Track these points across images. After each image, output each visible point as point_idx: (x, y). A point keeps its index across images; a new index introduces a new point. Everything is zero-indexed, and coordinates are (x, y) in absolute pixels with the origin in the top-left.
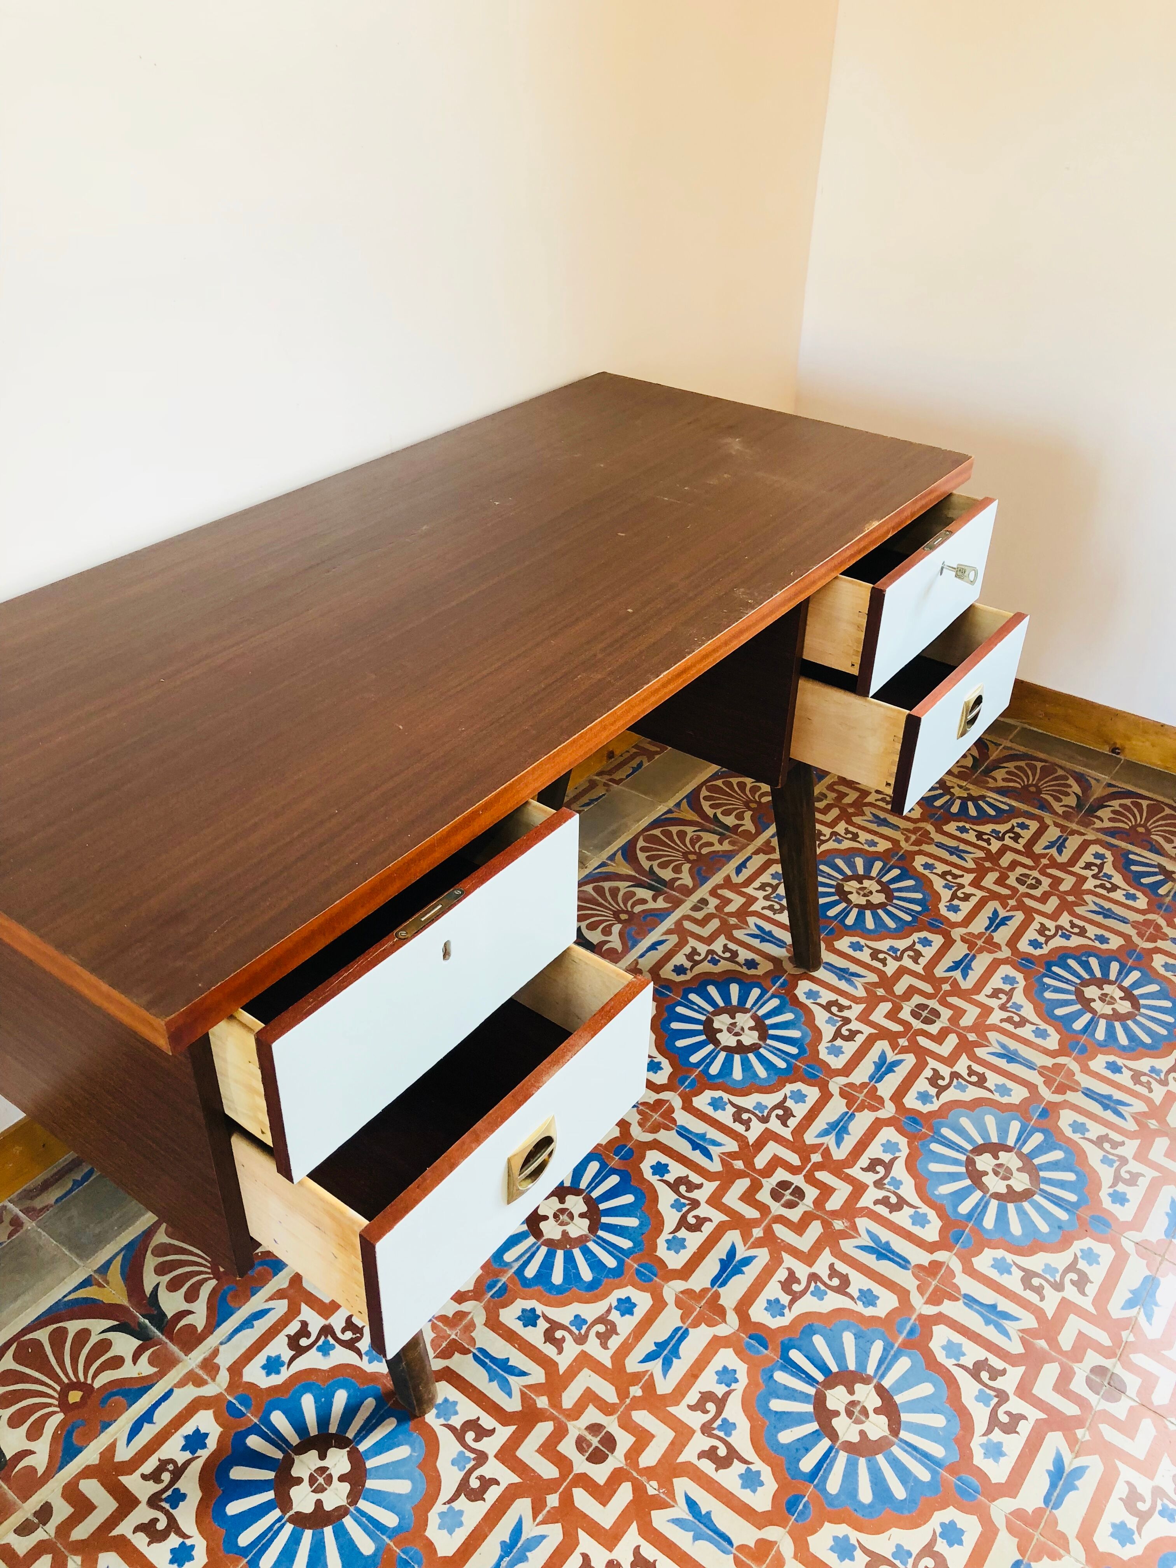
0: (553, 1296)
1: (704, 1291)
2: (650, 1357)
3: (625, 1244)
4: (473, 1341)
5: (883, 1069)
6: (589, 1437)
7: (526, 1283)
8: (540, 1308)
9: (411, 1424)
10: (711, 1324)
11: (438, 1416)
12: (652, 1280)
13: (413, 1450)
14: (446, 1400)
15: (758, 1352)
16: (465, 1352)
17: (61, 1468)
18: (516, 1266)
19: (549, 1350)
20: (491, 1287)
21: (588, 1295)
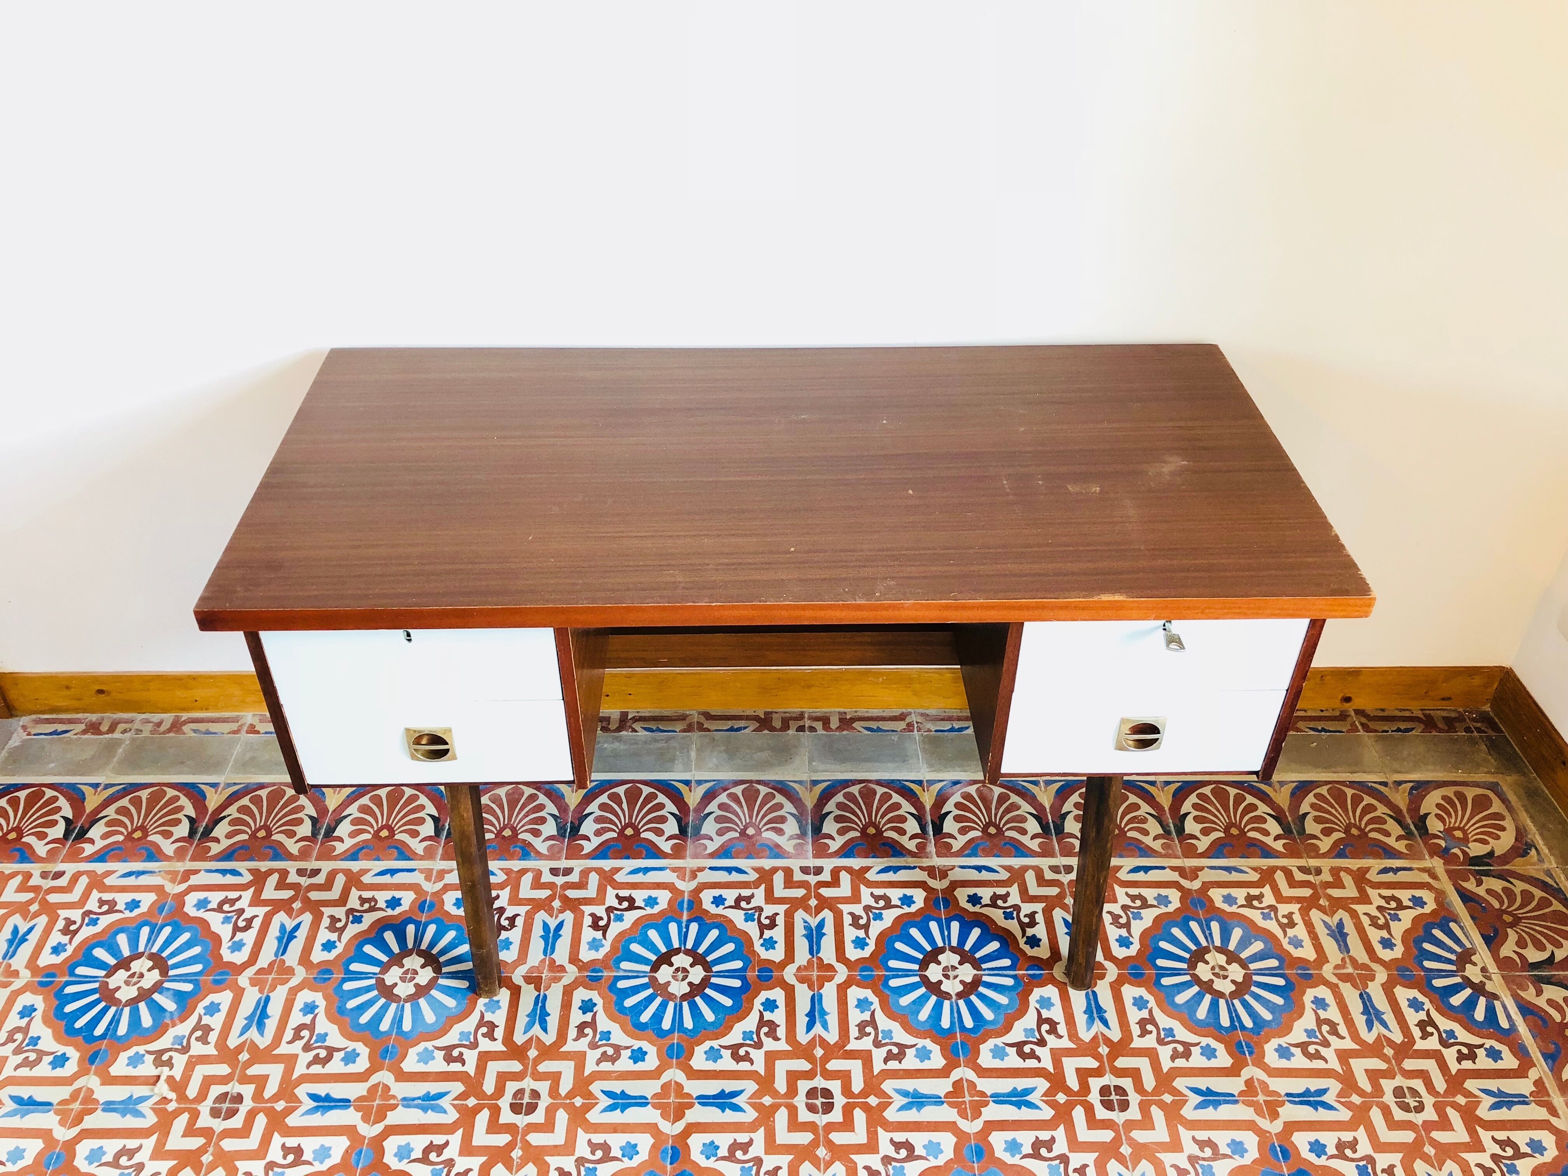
0: (614, 1009)
1: (689, 1096)
2: (609, 1094)
3: (688, 1023)
4: (548, 988)
5: (1014, 1099)
6: (527, 1094)
7: (612, 987)
8: (599, 1008)
9: (471, 995)
10: (663, 1116)
11: (485, 1005)
12: (672, 1058)
13: (455, 1008)
14: (498, 1002)
15: (664, 1159)
16: (538, 989)
17: (342, 860)
18: (621, 974)
19: (572, 1032)
20: (594, 971)
21: (630, 1027)
